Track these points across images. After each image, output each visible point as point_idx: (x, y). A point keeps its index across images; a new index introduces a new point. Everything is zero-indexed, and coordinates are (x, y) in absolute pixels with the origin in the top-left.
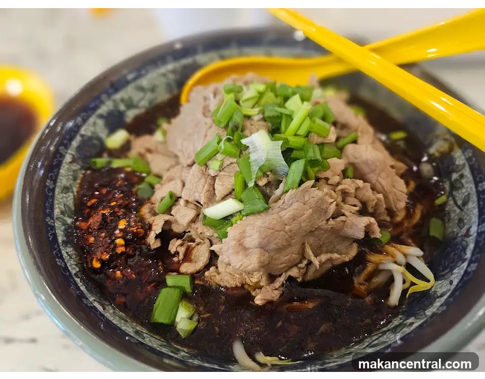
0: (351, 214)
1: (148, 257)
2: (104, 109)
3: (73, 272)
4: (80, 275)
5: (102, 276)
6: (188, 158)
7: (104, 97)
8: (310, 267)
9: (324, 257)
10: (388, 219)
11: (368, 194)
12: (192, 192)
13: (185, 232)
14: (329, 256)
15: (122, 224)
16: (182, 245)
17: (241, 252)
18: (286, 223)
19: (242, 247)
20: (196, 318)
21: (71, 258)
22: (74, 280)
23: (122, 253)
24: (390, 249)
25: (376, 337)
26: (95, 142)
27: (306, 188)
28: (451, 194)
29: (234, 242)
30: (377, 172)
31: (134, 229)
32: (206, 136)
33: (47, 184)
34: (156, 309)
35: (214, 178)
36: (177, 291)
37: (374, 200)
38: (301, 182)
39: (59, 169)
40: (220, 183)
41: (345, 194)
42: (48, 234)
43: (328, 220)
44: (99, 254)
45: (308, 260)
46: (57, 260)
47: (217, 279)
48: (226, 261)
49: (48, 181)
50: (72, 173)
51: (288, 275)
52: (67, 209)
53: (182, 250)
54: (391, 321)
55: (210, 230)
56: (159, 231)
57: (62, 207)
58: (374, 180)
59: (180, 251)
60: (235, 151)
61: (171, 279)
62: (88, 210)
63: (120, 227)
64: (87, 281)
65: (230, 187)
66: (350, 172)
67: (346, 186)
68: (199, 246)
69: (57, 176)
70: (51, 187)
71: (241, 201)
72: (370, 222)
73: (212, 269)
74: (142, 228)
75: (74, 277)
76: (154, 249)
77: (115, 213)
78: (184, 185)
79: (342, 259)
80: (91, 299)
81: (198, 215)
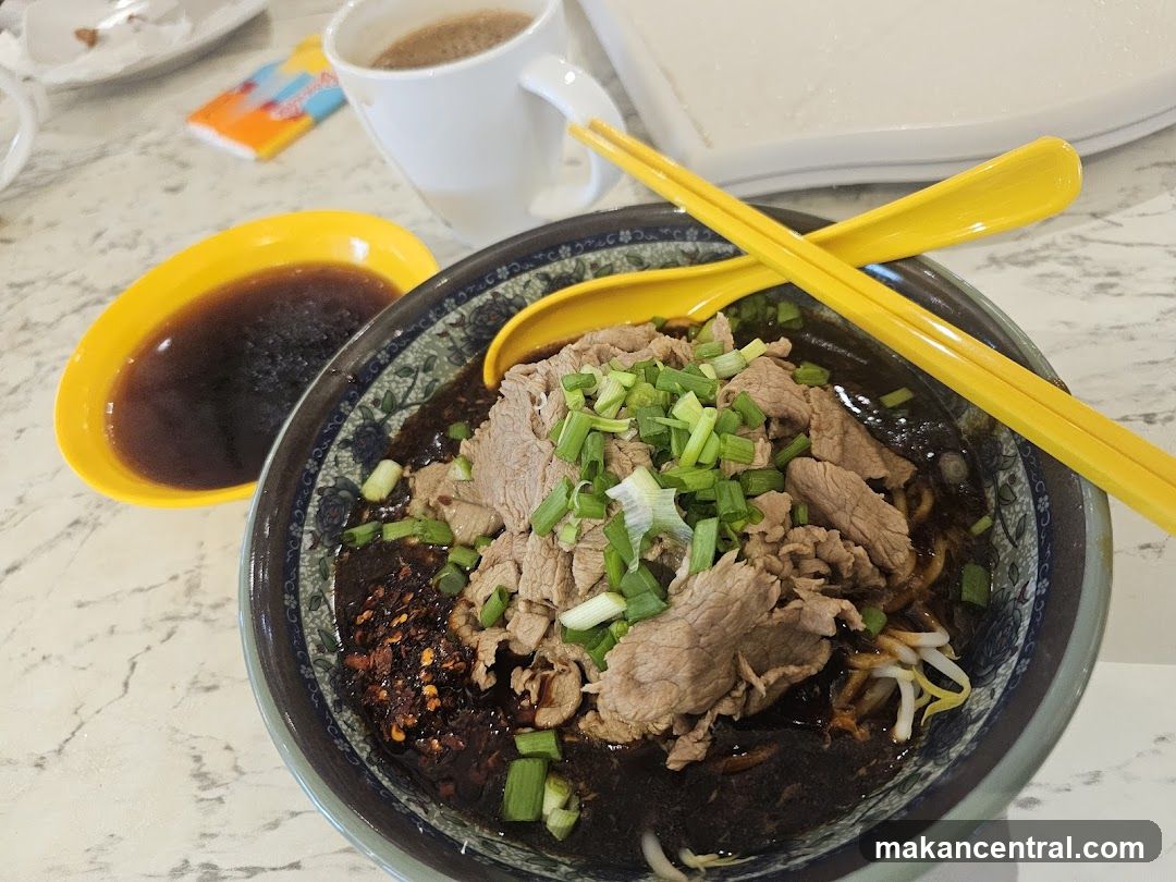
0: (812, 594)
1: (478, 706)
2: (347, 430)
3: (364, 755)
4: (375, 759)
5: (409, 752)
6: (520, 519)
7: (344, 406)
8: (751, 692)
9: (772, 676)
10: (882, 583)
11: (837, 549)
12: (535, 585)
13: (534, 653)
14: (781, 670)
15: (427, 658)
16: (532, 678)
17: (632, 692)
18: (700, 632)
19: (633, 683)
20: (574, 804)
21: (353, 730)
22: (369, 770)
23: (437, 709)
24: (887, 641)
25: (874, 801)
26: (344, 493)
27: (726, 566)
28: (998, 514)
29: (620, 677)
30: (849, 508)
31: (449, 665)
32: (544, 479)
33: (286, 603)
34: (509, 797)
35: (570, 555)
36: (539, 762)
37: (849, 559)
38: (718, 556)
39: (298, 567)
40: (581, 566)
41: (796, 559)
42: (310, 699)
43: (772, 611)
44: (400, 720)
45: (747, 682)
46: (336, 741)
47: (601, 731)
48: (611, 707)
49: (287, 596)
50: (318, 567)
51: (716, 714)
52: (325, 638)
53: (534, 688)
54: (901, 768)
55: (577, 648)
56: (491, 661)
57: (317, 637)
58: (845, 524)
59: (530, 689)
60: (598, 508)
61: (524, 743)
62: (359, 633)
63: (425, 664)
64: (387, 766)
65: (598, 571)
66: (802, 514)
67: (796, 546)
68: (562, 677)
69: (297, 581)
70: (293, 607)
71: (621, 593)
72: (842, 609)
73: (590, 715)
74: (461, 660)
75: (368, 765)
76: (487, 690)
77: (410, 638)
78: (520, 572)
79: (805, 672)
80: (403, 799)
81: (553, 622)
